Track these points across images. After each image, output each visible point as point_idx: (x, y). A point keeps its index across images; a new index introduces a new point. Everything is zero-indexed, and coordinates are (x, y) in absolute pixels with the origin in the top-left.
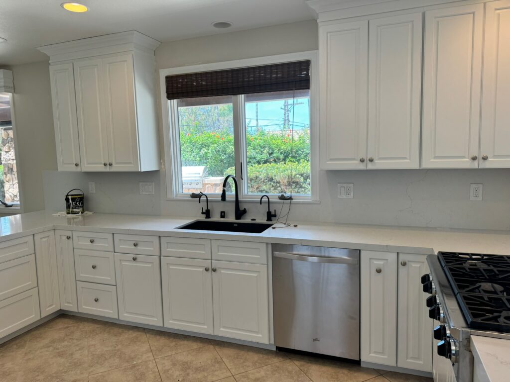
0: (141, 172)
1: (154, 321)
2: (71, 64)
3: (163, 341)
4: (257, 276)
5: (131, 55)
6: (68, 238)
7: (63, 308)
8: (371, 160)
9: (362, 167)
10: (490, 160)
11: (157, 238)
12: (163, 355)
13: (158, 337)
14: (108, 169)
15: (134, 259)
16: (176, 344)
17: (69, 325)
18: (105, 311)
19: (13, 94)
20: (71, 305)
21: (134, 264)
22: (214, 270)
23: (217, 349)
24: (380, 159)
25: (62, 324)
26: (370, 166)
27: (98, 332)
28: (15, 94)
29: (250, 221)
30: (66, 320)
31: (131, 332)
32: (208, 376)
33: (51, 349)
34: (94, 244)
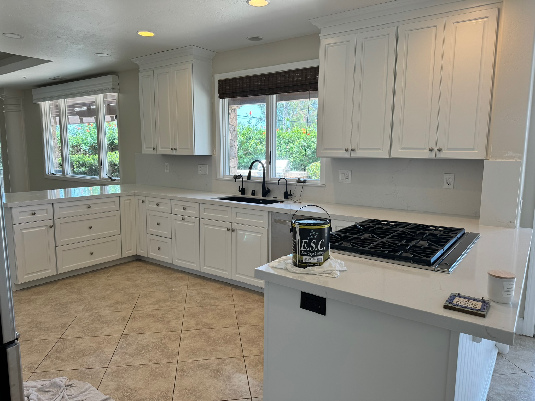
0: (195, 156)
1: (194, 266)
2: (153, 71)
3: (198, 281)
4: (261, 236)
5: (191, 64)
6: (143, 202)
7: (138, 254)
8: (353, 150)
9: (347, 155)
10: (445, 151)
11: (198, 204)
12: (194, 288)
13: (196, 279)
14: (174, 153)
15: (183, 219)
16: (206, 284)
17: (141, 266)
18: (164, 257)
19: (118, 94)
20: (143, 252)
21: (183, 223)
22: (233, 230)
23: (232, 290)
24: (361, 149)
25: (136, 264)
26: (353, 155)
27: (157, 271)
28: (119, 94)
29: (272, 198)
30: (139, 263)
31: (179, 274)
32: (217, 302)
33: (124, 276)
34: (159, 207)
